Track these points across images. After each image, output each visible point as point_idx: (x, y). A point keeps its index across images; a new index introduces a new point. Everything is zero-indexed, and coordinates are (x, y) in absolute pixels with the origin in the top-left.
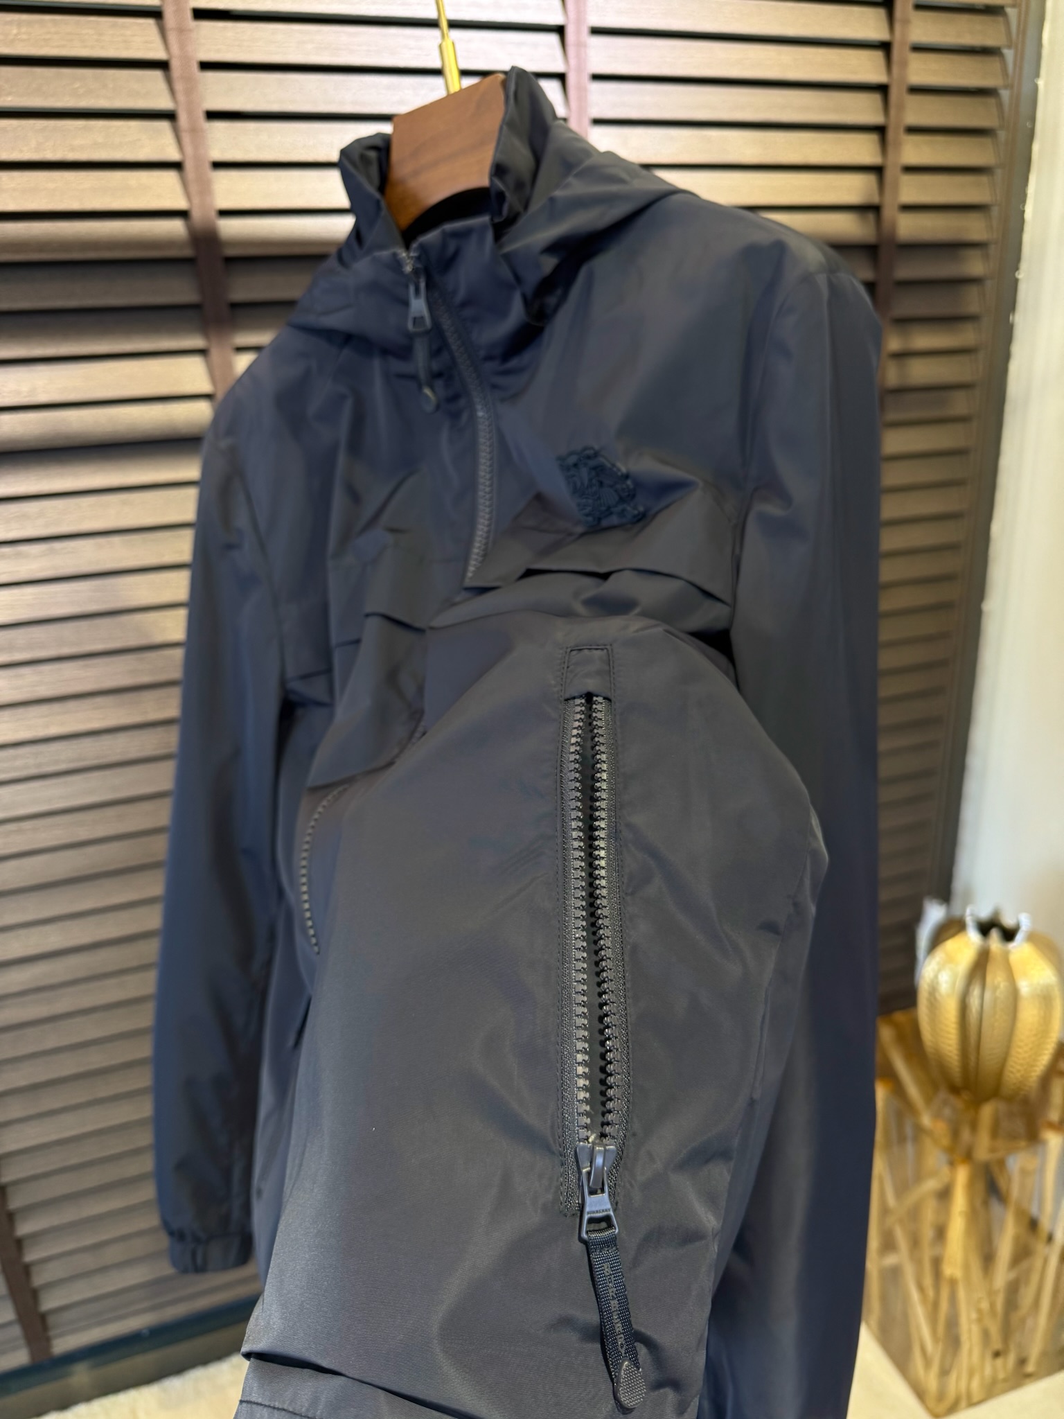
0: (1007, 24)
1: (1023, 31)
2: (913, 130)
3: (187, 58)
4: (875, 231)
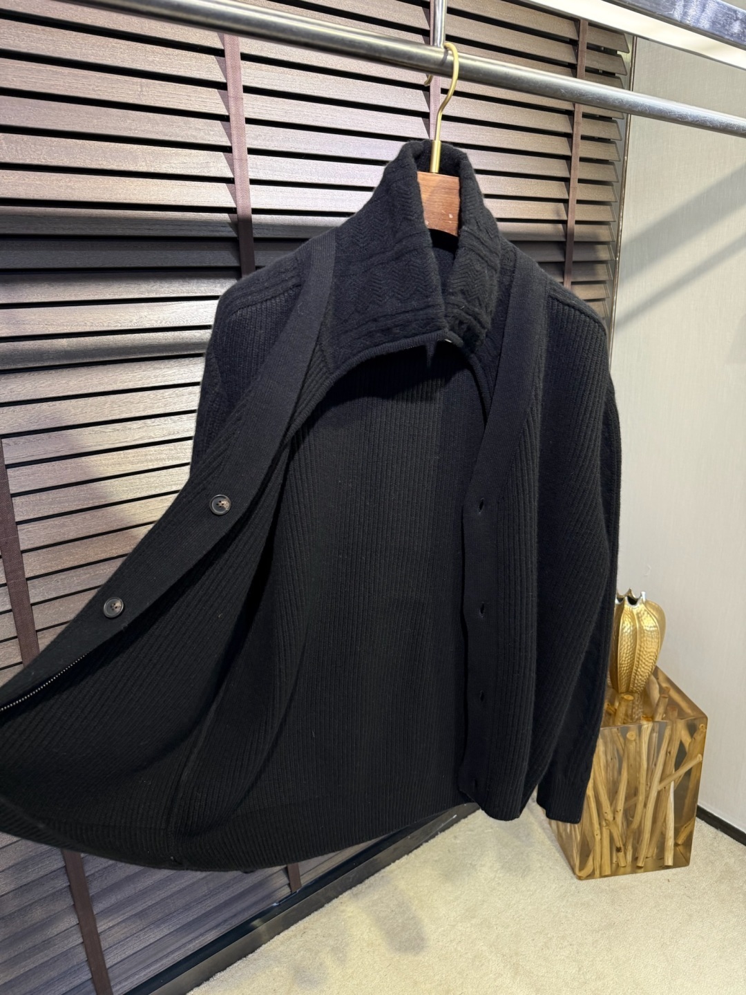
2: (580, 181)
3: (240, 115)
4: (564, 234)
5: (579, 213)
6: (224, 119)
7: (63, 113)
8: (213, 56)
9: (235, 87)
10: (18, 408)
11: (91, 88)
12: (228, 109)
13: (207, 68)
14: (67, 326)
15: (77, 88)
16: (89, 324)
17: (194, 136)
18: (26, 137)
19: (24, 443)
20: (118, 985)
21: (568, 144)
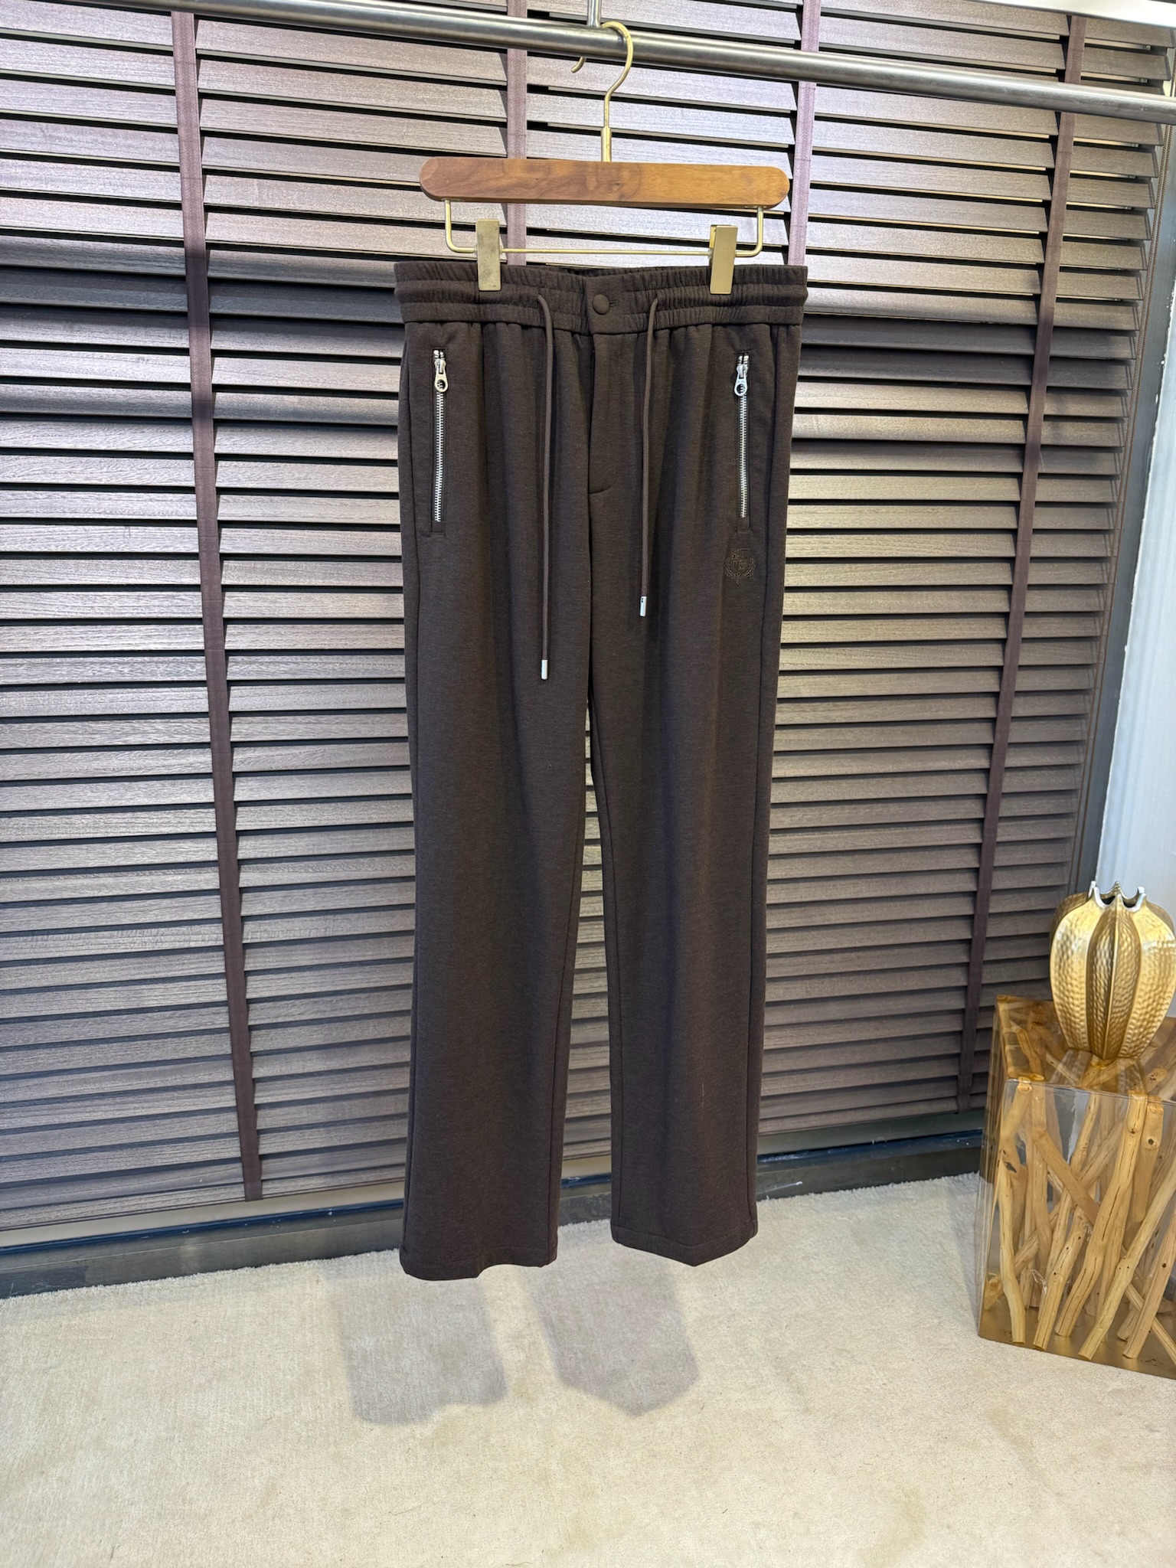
2: (1070, 239)
4: (1035, 315)
5: (1066, 286)
7: (319, 157)
8: (497, 92)
9: (517, 123)
10: (239, 463)
11: (350, 130)
12: (506, 148)
13: (489, 105)
14: (298, 380)
15: (335, 131)
16: (321, 380)
18: (279, 183)
20: (270, 1182)
21: (1048, 184)
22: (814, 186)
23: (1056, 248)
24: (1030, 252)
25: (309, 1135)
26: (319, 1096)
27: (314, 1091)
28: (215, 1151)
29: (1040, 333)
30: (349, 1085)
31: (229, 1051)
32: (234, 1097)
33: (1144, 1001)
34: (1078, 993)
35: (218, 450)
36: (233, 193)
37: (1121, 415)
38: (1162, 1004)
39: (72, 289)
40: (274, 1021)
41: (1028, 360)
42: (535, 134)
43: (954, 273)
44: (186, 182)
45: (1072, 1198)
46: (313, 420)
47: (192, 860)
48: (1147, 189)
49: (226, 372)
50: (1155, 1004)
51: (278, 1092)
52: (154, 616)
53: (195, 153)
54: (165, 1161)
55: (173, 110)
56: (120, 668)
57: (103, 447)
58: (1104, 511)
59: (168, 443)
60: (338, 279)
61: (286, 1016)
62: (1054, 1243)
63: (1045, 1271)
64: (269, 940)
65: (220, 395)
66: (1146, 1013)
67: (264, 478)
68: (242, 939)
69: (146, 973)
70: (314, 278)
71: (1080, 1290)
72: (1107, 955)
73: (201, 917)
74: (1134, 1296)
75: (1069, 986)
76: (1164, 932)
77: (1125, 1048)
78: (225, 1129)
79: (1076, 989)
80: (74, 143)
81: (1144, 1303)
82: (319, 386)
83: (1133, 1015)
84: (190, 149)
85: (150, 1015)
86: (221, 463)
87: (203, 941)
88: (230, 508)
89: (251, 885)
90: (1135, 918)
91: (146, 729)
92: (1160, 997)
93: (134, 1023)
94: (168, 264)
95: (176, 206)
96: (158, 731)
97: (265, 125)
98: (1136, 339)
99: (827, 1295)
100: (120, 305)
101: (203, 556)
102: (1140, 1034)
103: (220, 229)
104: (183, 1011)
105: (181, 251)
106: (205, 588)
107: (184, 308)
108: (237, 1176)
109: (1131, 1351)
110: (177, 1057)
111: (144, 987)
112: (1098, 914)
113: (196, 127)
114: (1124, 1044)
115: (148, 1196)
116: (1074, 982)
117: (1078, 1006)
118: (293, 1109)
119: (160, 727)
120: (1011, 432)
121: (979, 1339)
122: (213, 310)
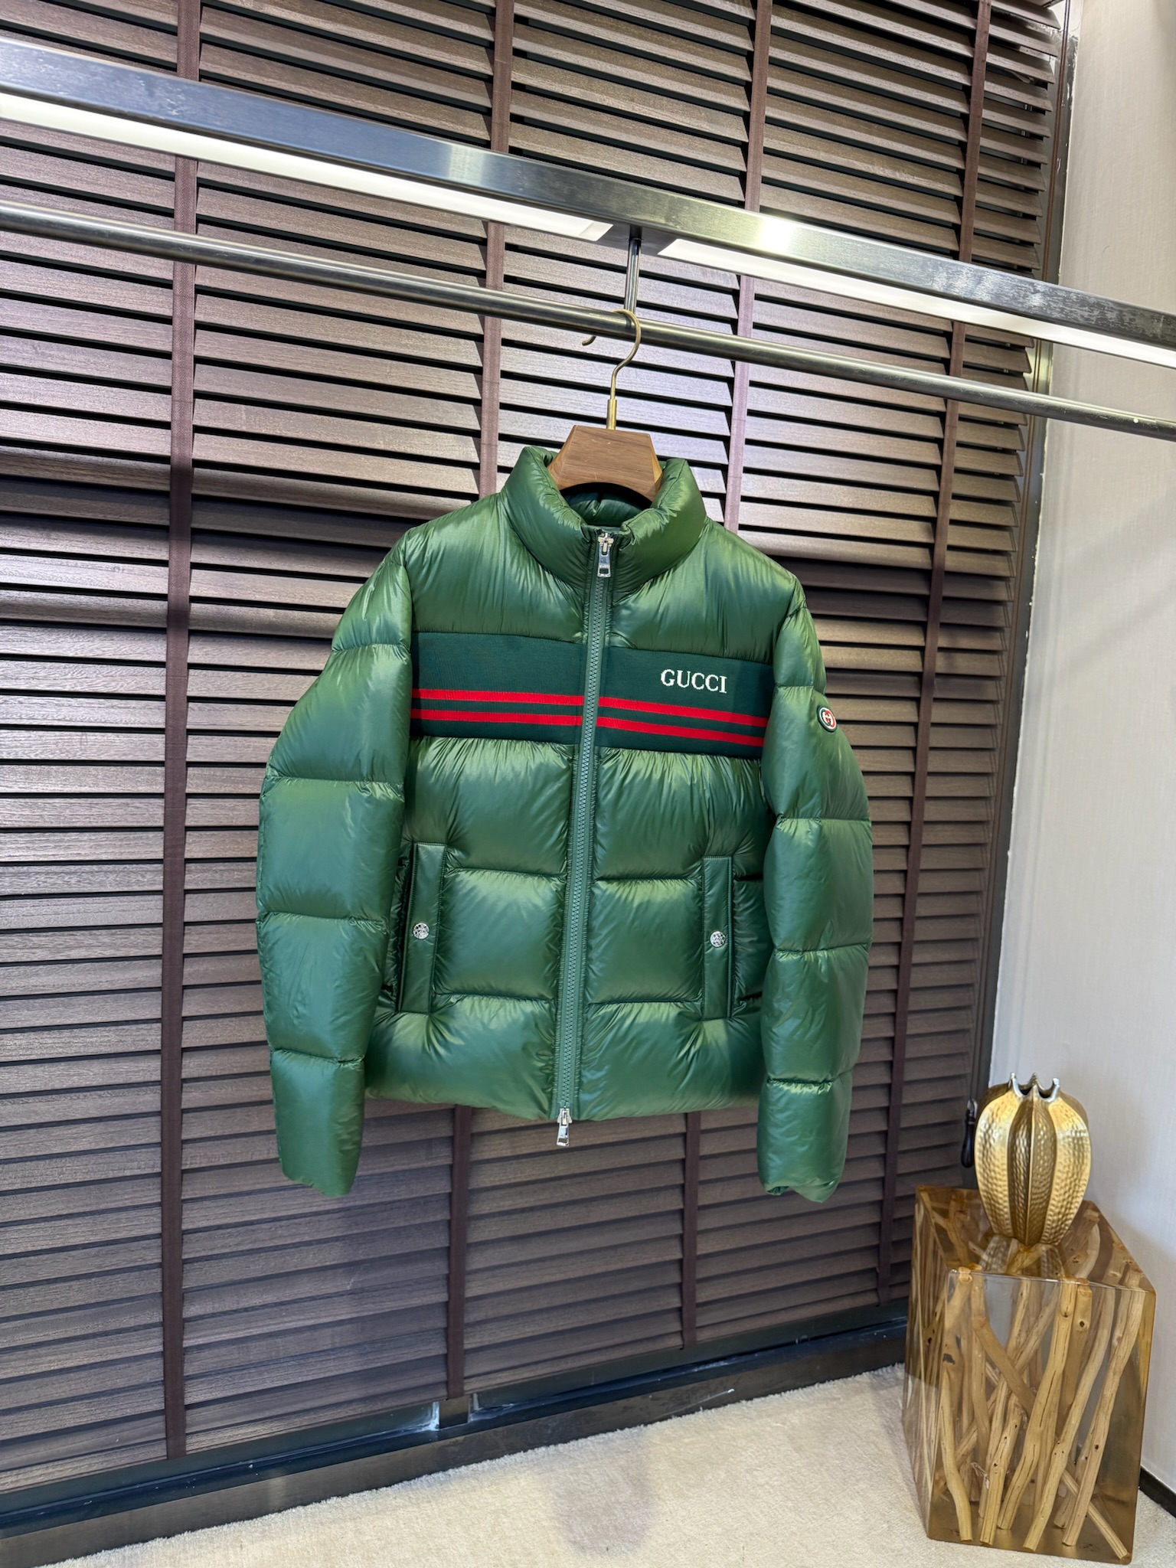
0: (1020, 435)
1: (1031, 441)
3: (493, 399)
4: (929, 561)
5: (955, 536)
6: (477, 403)
7: (306, 389)
8: (473, 342)
9: (492, 371)
10: (210, 673)
11: (338, 367)
12: (481, 393)
13: (466, 353)
14: (275, 595)
16: (298, 596)
17: (440, 418)
18: (266, 410)
19: (209, 710)
20: (195, 1436)
21: (938, 451)
22: (749, 442)
23: (947, 506)
24: (923, 506)
25: (239, 1379)
26: (254, 1333)
27: (248, 1328)
28: (135, 1404)
29: (934, 577)
30: (286, 1319)
31: (160, 1291)
32: (161, 1340)
33: (1061, 1188)
34: (1000, 1180)
35: (191, 659)
36: (221, 417)
37: (1000, 648)
38: (1078, 1192)
39: (52, 499)
40: (210, 1253)
41: (924, 600)
42: (506, 383)
43: (862, 522)
44: (177, 405)
45: (1008, 1386)
46: (289, 634)
47: (131, 1081)
48: (1016, 460)
49: (203, 584)
50: (1071, 1191)
51: (209, 1332)
52: (107, 824)
53: (188, 379)
54: (78, 1420)
55: (168, 338)
56: (66, 879)
57: (71, 654)
58: (989, 730)
59: (138, 651)
60: (319, 502)
61: (222, 1247)
62: (992, 1432)
63: (984, 1461)
64: (209, 1164)
65: (195, 606)
66: (1064, 1200)
67: (234, 688)
68: (181, 1165)
69: (75, 1207)
70: (297, 500)
71: (1019, 1480)
72: (1025, 1143)
73: (139, 1143)
74: (1069, 1482)
75: (993, 1174)
76: (1076, 1121)
77: (1046, 1234)
78: (148, 1378)
79: (998, 1176)
80: (66, 361)
81: (1079, 1489)
82: (297, 601)
83: (1052, 1202)
84: (183, 375)
85: (73, 1253)
86: (192, 672)
87: (139, 1168)
88: (197, 716)
89: (192, 1106)
90: (1050, 1108)
91: (91, 942)
92: (1075, 1185)
93: (55, 1264)
94: (152, 480)
95: (165, 425)
96: (103, 945)
97: (256, 357)
98: (1012, 584)
99: (776, 1509)
100: (100, 517)
101: (169, 764)
102: (1059, 1220)
103: (207, 448)
104: (111, 1247)
105: (167, 467)
106: (169, 796)
107: (166, 522)
108: (157, 1432)
109: (1070, 1539)
110: (101, 1300)
111: (69, 1222)
112: (1017, 1104)
113: (190, 355)
114: (1045, 1230)
115: (56, 1463)
116: (997, 1169)
117: (1001, 1193)
118: (223, 1350)
119: (106, 940)
120: (909, 661)
121: (930, 1540)
122: (195, 525)
